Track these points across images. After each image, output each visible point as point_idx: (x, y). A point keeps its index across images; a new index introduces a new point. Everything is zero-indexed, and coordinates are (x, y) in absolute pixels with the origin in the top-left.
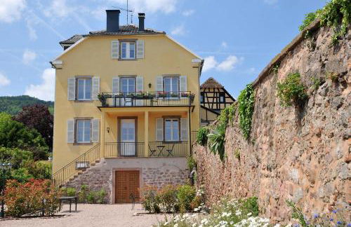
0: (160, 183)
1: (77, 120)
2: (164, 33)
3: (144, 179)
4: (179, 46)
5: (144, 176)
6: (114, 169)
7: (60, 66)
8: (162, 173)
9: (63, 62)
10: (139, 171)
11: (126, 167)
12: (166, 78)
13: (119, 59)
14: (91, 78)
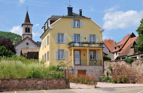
0: (93, 75)
1: (59, 50)
2: (90, 18)
3: (88, 73)
4: (95, 24)
5: (88, 72)
6: (77, 70)
7: (52, 29)
8: (94, 71)
9: (53, 27)
10: (86, 71)
11: (81, 69)
12: (91, 36)
13: (74, 27)
14: (63, 34)
